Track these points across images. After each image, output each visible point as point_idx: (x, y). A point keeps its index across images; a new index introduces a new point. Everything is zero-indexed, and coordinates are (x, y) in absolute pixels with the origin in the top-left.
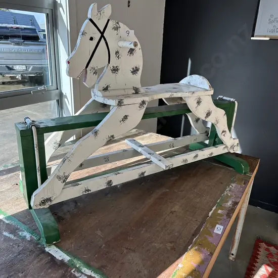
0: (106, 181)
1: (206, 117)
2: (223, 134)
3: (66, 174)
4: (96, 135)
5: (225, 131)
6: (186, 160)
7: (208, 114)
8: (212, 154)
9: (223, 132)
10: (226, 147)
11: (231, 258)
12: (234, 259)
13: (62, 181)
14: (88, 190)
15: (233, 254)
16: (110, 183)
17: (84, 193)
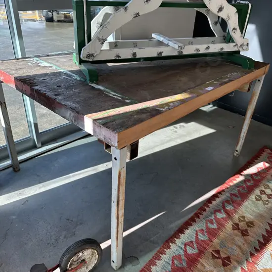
0: (132, 53)
1: (218, 12)
2: (234, 31)
3: (104, 38)
4: (126, 10)
5: (236, 29)
6: (198, 50)
7: (221, 9)
8: (222, 49)
9: (234, 29)
10: (236, 45)
11: (235, 154)
12: (237, 154)
13: (101, 42)
14: (119, 57)
15: (237, 151)
16: (134, 54)
17: (116, 58)
